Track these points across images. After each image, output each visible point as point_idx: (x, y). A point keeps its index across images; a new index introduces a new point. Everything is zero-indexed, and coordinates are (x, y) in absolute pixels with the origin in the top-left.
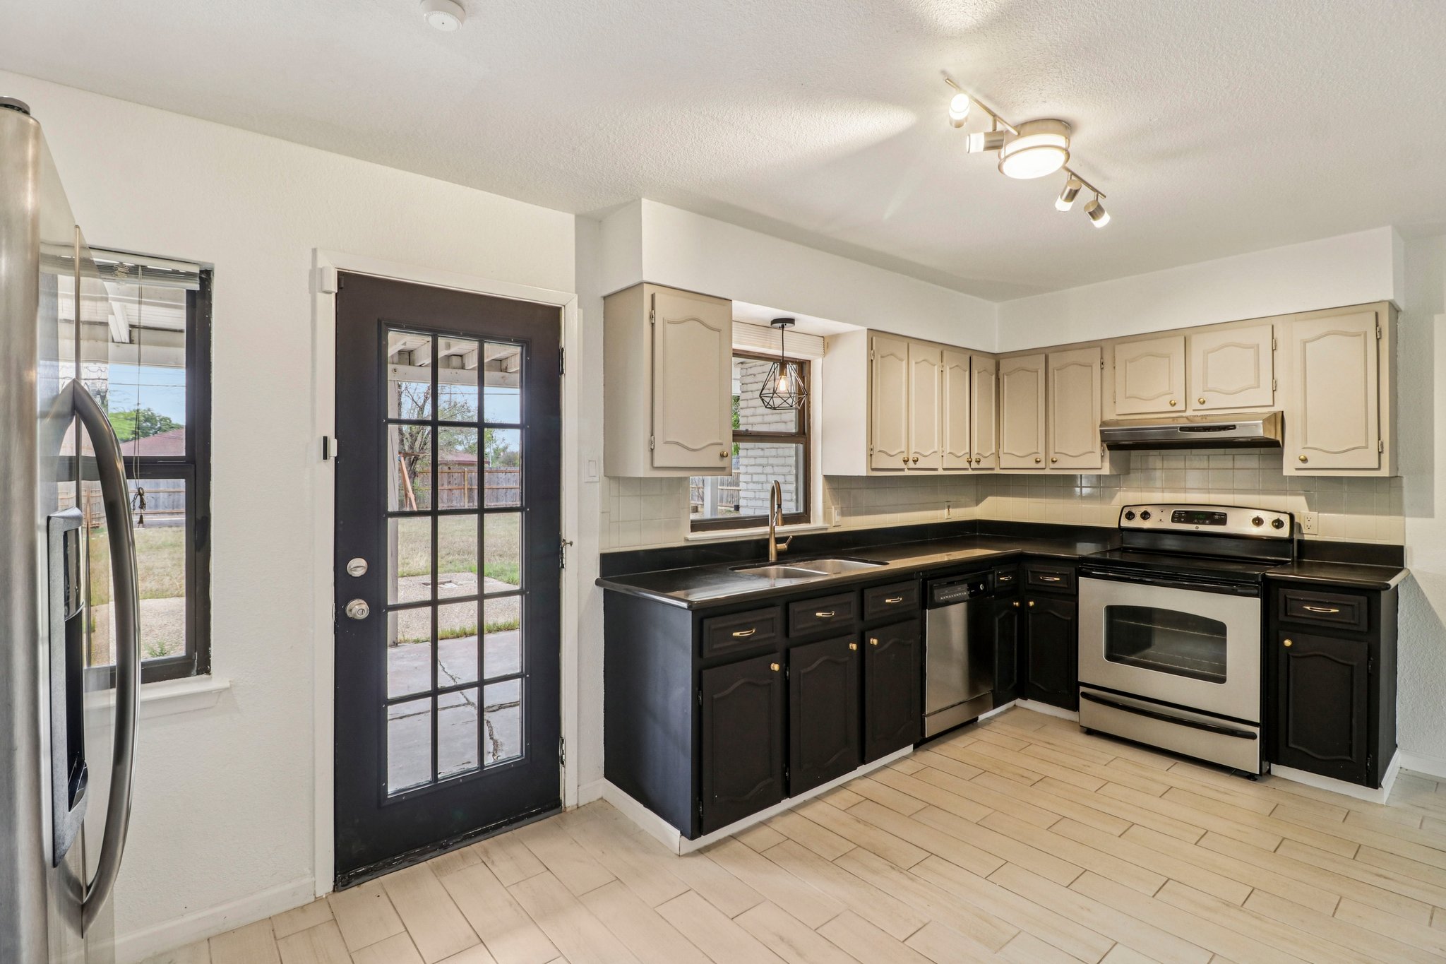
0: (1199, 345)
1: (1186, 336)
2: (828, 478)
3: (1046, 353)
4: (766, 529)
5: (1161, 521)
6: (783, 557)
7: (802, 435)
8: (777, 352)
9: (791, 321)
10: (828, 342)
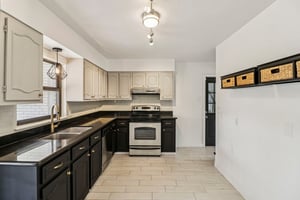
0: (148, 75)
1: (145, 72)
2: (69, 103)
3: (119, 73)
4: (50, 121)
5: (140, 109)
6: (56, 130)
7: (58, 88)
8: (55, 61)
9: (61, 50)
10: (69, 60)
